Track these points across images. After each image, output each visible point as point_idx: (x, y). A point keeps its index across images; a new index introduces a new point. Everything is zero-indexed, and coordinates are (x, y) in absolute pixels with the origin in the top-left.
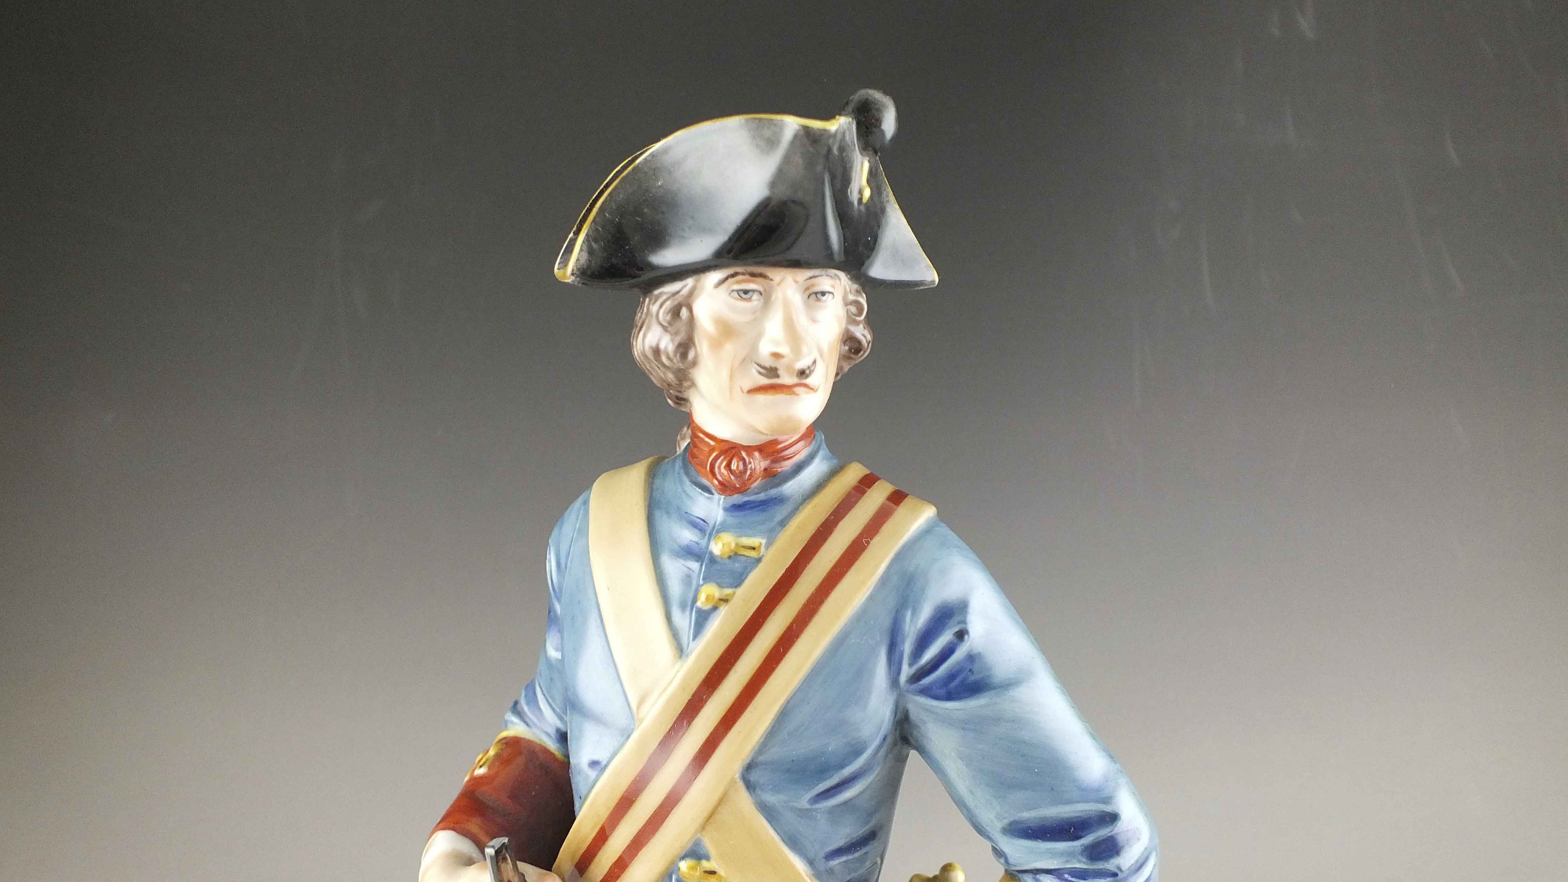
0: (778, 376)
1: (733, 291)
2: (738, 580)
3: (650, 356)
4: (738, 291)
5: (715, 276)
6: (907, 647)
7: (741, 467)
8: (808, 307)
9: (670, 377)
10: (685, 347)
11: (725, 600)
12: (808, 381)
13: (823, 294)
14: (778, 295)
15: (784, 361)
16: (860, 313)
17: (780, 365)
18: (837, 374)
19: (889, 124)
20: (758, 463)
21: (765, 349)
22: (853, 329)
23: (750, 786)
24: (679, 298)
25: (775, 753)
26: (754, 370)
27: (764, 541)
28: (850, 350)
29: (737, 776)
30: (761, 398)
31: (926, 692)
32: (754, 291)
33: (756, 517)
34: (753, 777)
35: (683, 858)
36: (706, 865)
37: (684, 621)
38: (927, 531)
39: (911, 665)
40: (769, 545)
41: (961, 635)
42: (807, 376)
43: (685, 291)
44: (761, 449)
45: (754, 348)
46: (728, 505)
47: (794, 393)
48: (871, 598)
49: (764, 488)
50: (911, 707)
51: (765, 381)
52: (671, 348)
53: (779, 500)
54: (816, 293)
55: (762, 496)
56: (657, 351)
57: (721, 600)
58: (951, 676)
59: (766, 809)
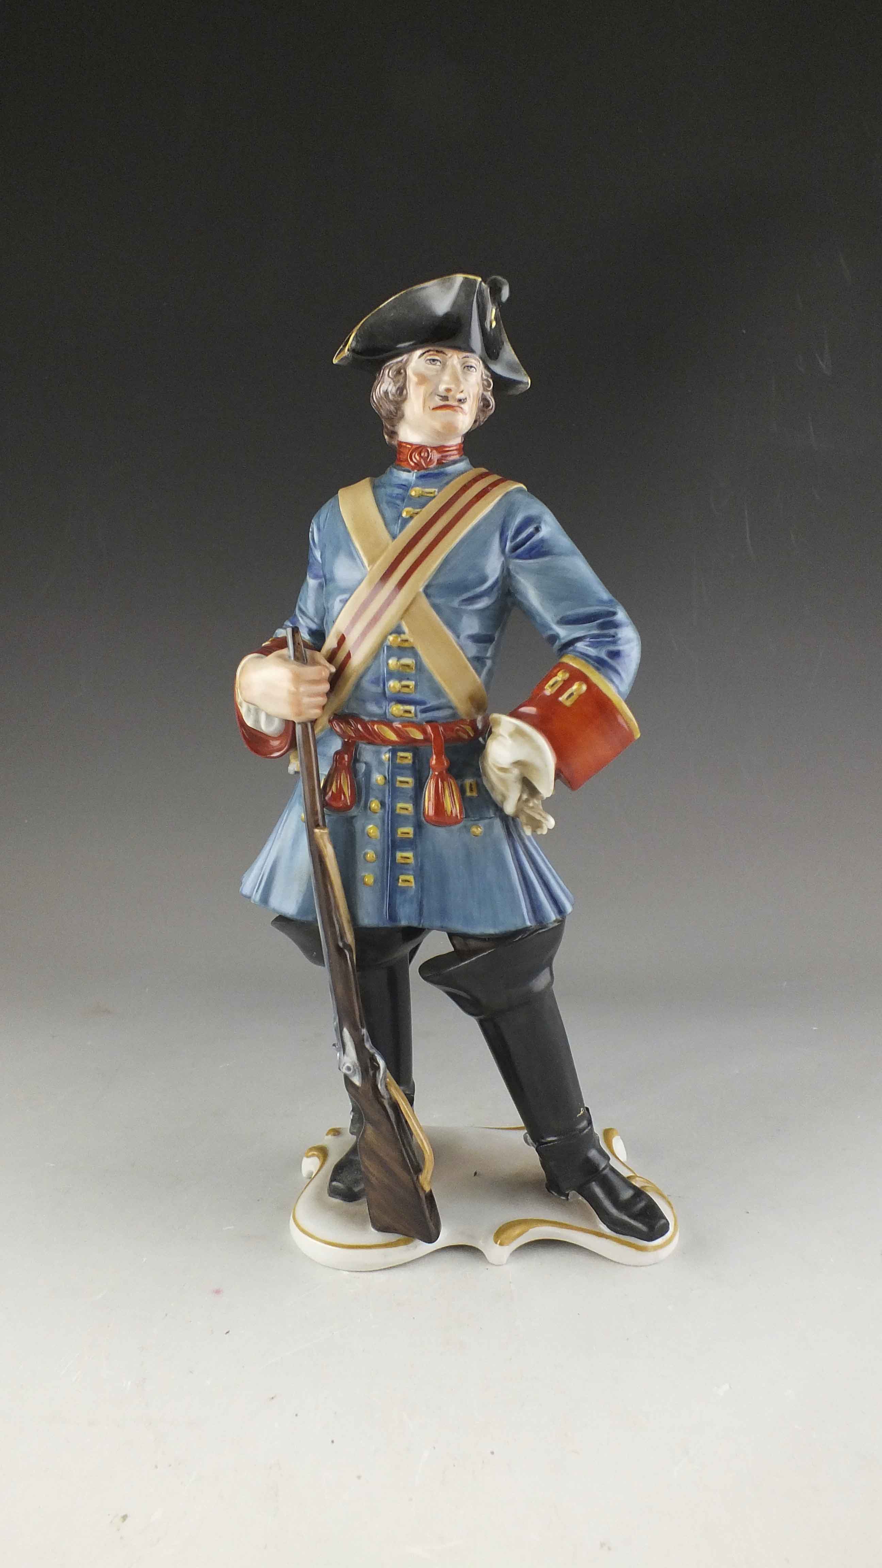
0: (448, 400)
1: (427, 360)
2: (423, 506)
3: (383, 396)
4: (430, 360)
5: (419, 352)
6: (510, 533)
7: (426, 455)
8: (464, 373)
9: (392, 408)
10: (401, 390)
11: (417, 513)
12: (462, 406)
13: (471, 367)
14: (449, 363)
15: (452, 393)
16: (489, 386)
17: (450, 395)
20: (435, 456)
21: (442, 388)
22: (485, 393)
23: (428, 596)
24: (400, 364)
25: (441, 580)
26: (437, 398)
27: (437, 490)
29: (421, 590)
30: (439, 412)
31: (519, 557)
32: (437, 360)
33: (432, 480)
34: (429, 591)
35: (391, 634)
36: (403, 637)
37: (395, 526)
38: (518, 492)
39: (511, 542)
40: (438, 492)
41: (537, 530)
42: (463, 403)
43: (406, 358)
44: (436, 448)
45: (437, 388)
46: (419, 475)
47: (455, 410)
48: (491, 511)
49: (435, 469)
50: (511, 567)
51: (442, 403)
52: (394, 390)
53: (446, 474)
54: (468, 366)
55: (436, 471)
56: (386, 393)
57: (414, 513)
58: (531, 549)
59: (435, 607)
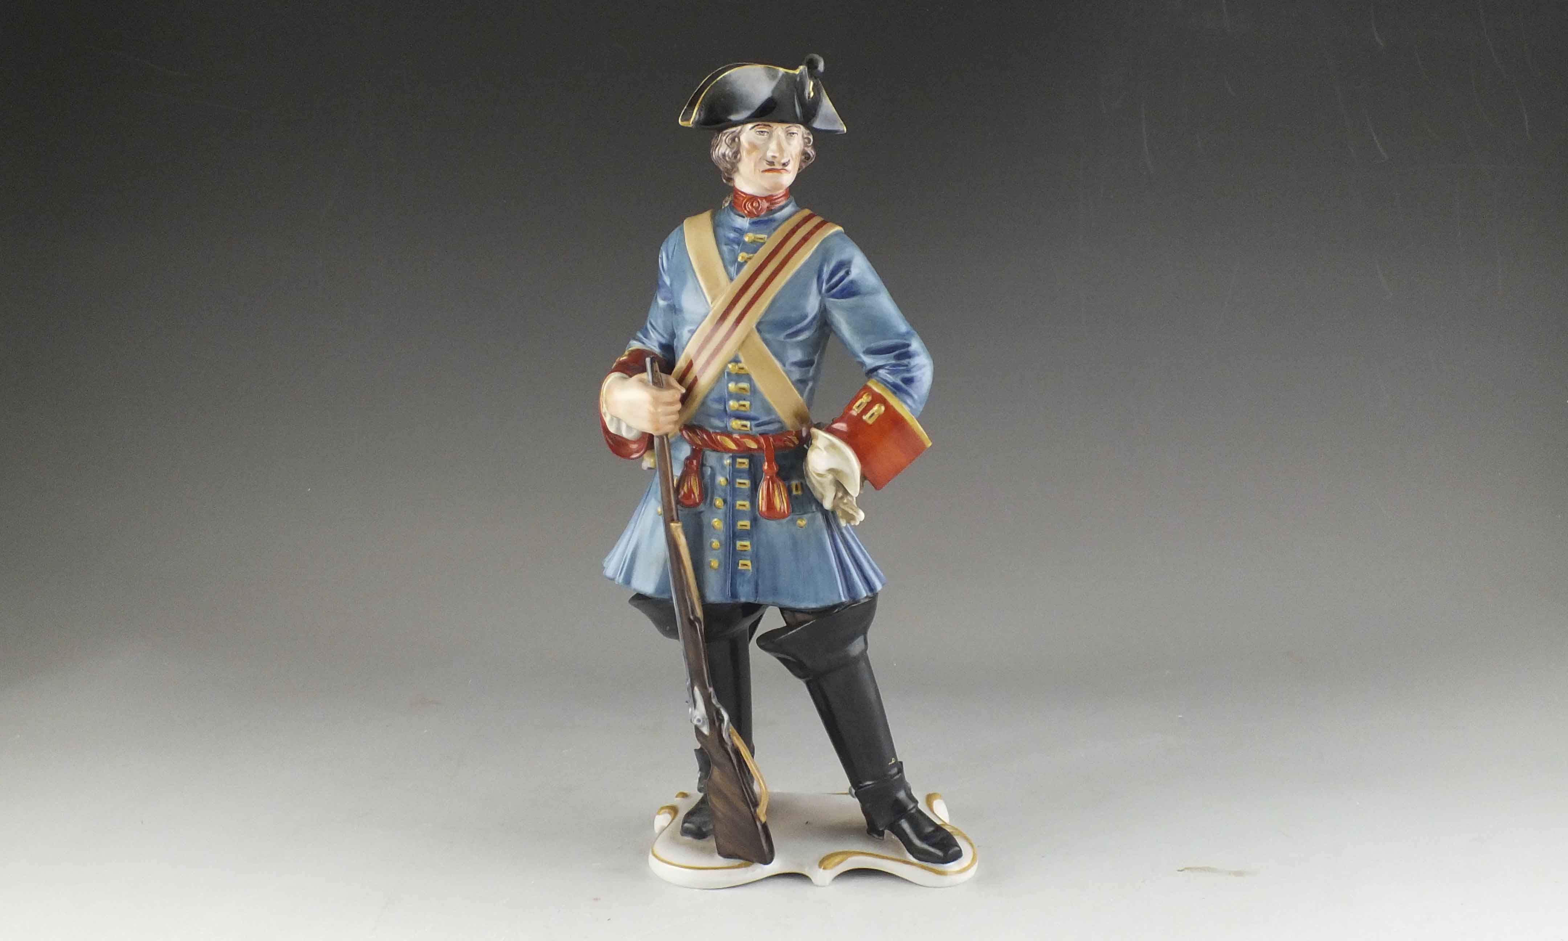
0: (774, 165)
1: (757, 131)
2: (755, 251)
3: (721, 157)
4: (759, 131)
5: (750, 126)
6: (825, 276)
7: (757, 205)
8: (787, 138)
9: (729, 166)
10: (736, 153)
11: (750, 258)
12: (786, 168)
13: (793, 133)
14: (775, 134)
15: (777, 159)
16: (809, 142)
17: (775, 161)
18: (799, 169)
19: (821, 67)
20: (765, 204)
21: (769, 154)
22: (806, 149)
23: (759, 331)
24: (734, 134)
25: (770, 317)
26: (765, 163)
27: (766, 236)
28: (805, 158)
29: (754, 326)
30: (767, 174)
31: (833, 296)
32: (765, 132)
33: (762, 226)
34: (760, 327)
35: (730, 362)
36: (740, 365)
37: (732, 270)
38: (837, 234)
39: (827, 283)
40: (768, 238)
41: (848, 273)
42: (787, 166)
43: (737, 131)
44: (766, 198)
45: (765, 154)
46: (751, 222)
47: (781, 173)
48: (811, 257)
49: (765, 216)
50: (827, 305)
51: (769, 167)
52: (730, 154)
53: (773, 220)
54: (790, 133)
55: (766, 218)
56: (724, 155)
57: (748, 258)
58: (843, 290)
59: (765, 340)
